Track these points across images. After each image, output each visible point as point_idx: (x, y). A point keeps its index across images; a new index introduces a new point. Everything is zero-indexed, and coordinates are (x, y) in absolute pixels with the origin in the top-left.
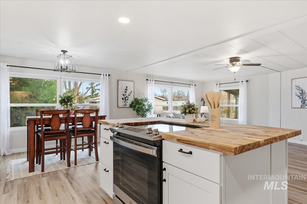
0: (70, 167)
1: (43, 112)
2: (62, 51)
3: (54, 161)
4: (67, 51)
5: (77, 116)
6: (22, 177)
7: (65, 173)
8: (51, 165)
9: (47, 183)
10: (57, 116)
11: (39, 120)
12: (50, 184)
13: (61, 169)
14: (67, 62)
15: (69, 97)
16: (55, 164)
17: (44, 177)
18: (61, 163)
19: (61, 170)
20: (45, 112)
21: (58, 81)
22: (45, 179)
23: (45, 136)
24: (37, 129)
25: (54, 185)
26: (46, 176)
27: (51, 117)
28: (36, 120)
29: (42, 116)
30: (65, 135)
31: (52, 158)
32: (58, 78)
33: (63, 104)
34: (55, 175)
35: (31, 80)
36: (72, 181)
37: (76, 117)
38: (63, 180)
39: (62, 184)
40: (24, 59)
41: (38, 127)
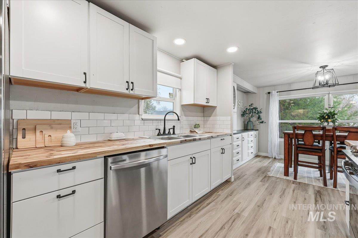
0: (326, 187)
1: (295, 128)
2: (320, 67)
3: (312, 175)
4: (327, 66)
5: (336, 134)
6: (278, 177)
7: (317, 189)
8: (307, 177)
9: (292, 189)
10: (310, 132)
11: (292, 134)
12: (295, 191)
13: (314, 184)
14: (328, 77)
15: (330, 113)
16: (311, 178)
17: (294, 184)
18: (319, 179)
19: (314, 186)
20: (297, 128)
21: (326, 97)
22: (293, 186)
23: (298, 149)
24: (298, 142)
25: (298, 194)
26: (296, 184)
27: (303, 132)
28: (297, 134)
29: (294, 131)
30: (321, 152)
31: (312, 172)
32: (327, 94)
33: (322, 121)
34: (304, 187)
35: (301, 99)
36: (319, 199)
37: (334, 135)
38: (310, 194)
39: (306, 197)
40: (290, 84)
41: (298, 141)
